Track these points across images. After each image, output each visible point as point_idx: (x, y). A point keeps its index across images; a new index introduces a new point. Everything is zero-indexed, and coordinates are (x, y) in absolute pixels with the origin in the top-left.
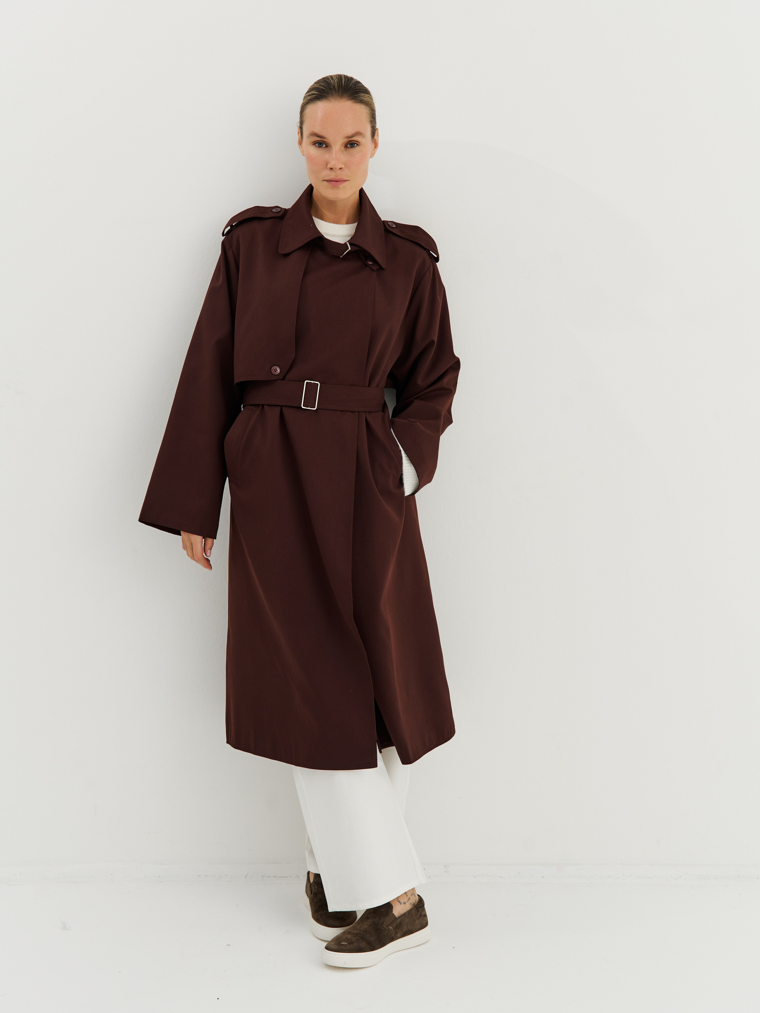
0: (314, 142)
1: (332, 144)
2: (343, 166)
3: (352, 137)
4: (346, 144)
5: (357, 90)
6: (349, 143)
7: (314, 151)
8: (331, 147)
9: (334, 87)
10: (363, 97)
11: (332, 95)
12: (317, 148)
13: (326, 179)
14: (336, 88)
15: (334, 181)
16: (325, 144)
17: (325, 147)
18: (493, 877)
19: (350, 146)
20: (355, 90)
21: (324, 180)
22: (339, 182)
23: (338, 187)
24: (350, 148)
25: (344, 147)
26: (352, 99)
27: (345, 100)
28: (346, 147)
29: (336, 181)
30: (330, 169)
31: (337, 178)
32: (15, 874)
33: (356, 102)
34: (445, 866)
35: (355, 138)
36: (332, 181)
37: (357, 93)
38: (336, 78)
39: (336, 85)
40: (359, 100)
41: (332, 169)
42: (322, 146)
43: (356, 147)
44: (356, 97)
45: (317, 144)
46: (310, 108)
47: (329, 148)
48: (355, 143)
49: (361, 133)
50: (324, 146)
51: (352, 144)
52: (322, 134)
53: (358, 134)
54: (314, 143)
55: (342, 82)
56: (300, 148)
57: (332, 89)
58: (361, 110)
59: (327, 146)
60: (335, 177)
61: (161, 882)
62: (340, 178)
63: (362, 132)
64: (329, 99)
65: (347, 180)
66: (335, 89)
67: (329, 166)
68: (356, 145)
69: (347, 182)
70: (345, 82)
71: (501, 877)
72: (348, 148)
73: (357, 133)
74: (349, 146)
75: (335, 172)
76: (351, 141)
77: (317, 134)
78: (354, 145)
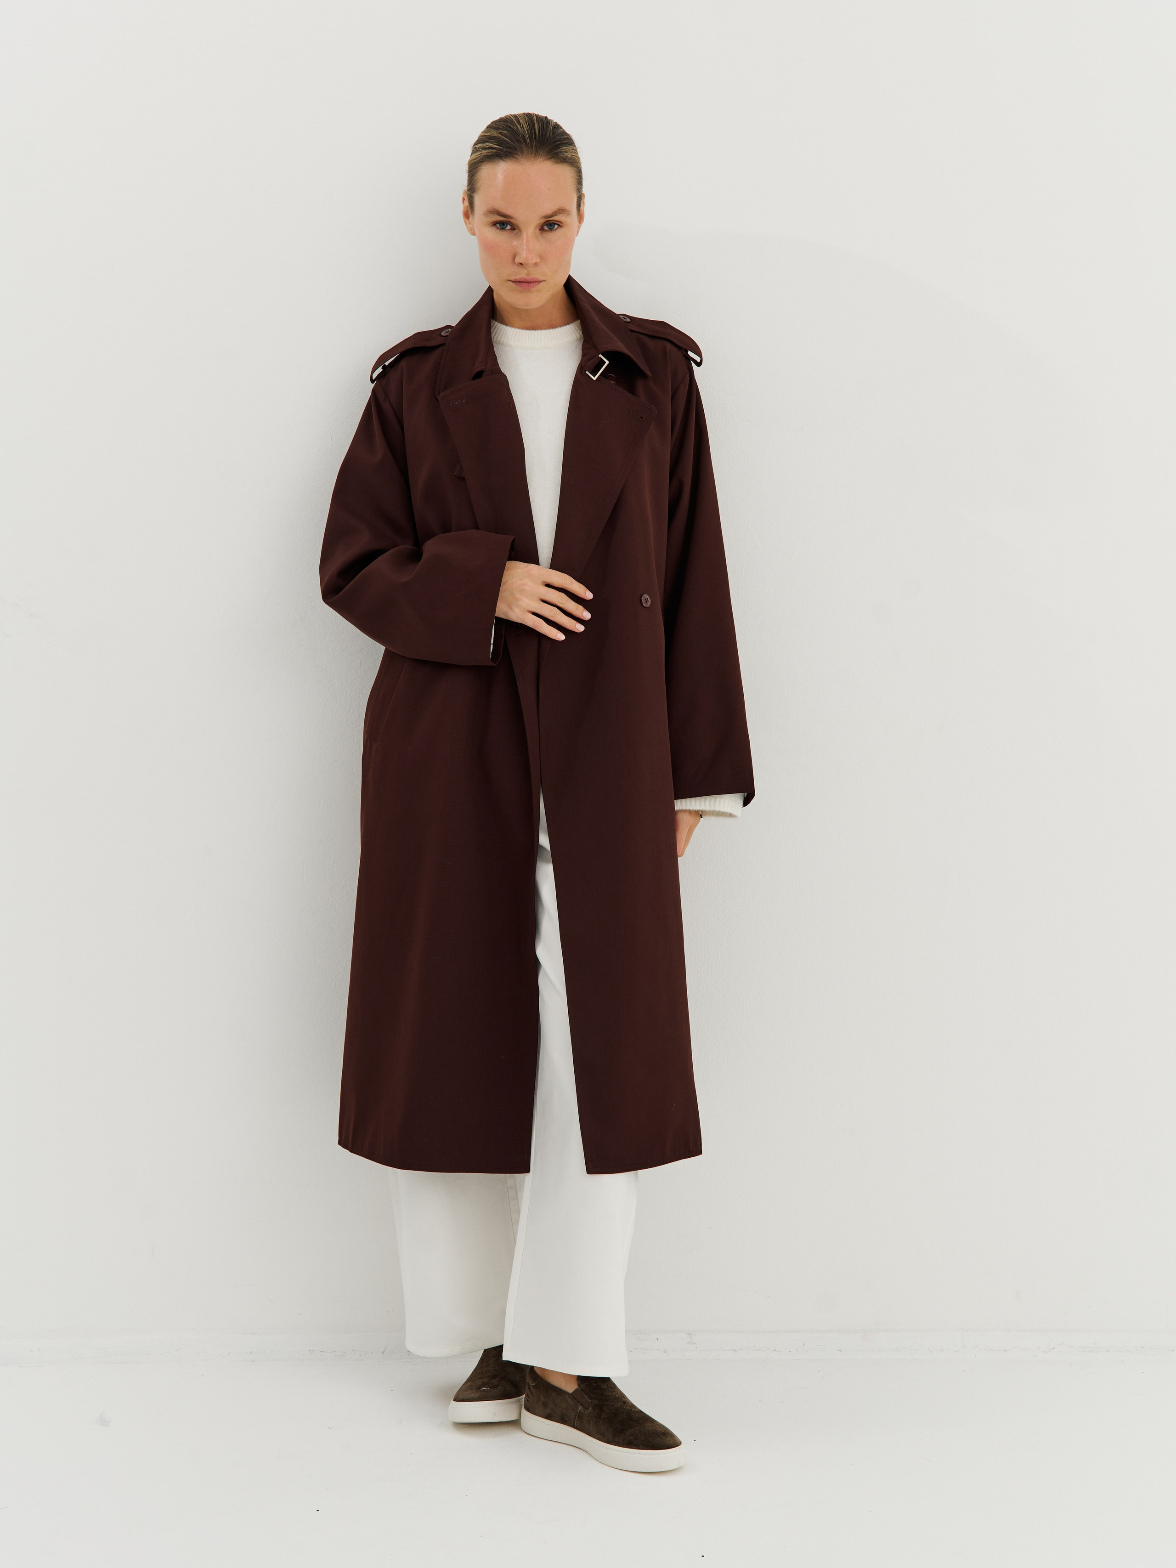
0: (494, 222)
1: (522, 227)
2: (538, 260)
3: (552, 216)
4: (541, 226)
5: (557, 141)
6: (547, 223)
7: (493, 234)
8: (520, 230)
9: (524, 139)
10: (566, 152)
11: (522, 151)
12: (498, 230)
13: (513, 278)
14: (528, 140)
15: (524, 282)
16: (510, 225)
17: (510, 229)
18: (763, 1351)
19: (548, 228)
20: (554, 142)
21: (509, 280)
22: (532, 284)
23: (529, 291)
24: (548, 231)
25: (540, 230)
26: (551, 158)
27: (542, 160)
28: (542, 229)
29: (527, 282)
30: (519, 264)
31: (529, 278)
32: (31, 1351)
33: (557, 163)
34: (689, 1334)
35: (556, 218)
36: (522, 282)
37: (558, 147)
38: (525, 122)
39: (527, 136)
40: (561, 158)
41: (522, 264)
42: (506, 227)
43: (556, 229)
44: (557, 153)
45: (498, 225)
46: (486, 171)
47: (517, 231)
48: (555, 224)
49: (565, 210)
50: (509, 227)
51: (550, 225)
52: (508, 212)
53: (561, 211)
54: (494, 224)
55: (535, 129)
56: (466, 223)
57: (522, 143)
58: (564, 172)
59: (514, 228)
60: (526, 277)
61: (253, 1361)
62: (534, 278)
63: (566, 208)
64: (517, 159)
65: (542, 281)
66: (525, 142)
67: (517, 260)
68: (556, 226)
69: (542, 284)
70: (539, 128)
71: (775, 1351)
72: (546, 231)
73: (559, 210)
74: (546, 228)
75: (526, 268)
76: (551, 221)
77: (499, 212)
78: (553, 226)
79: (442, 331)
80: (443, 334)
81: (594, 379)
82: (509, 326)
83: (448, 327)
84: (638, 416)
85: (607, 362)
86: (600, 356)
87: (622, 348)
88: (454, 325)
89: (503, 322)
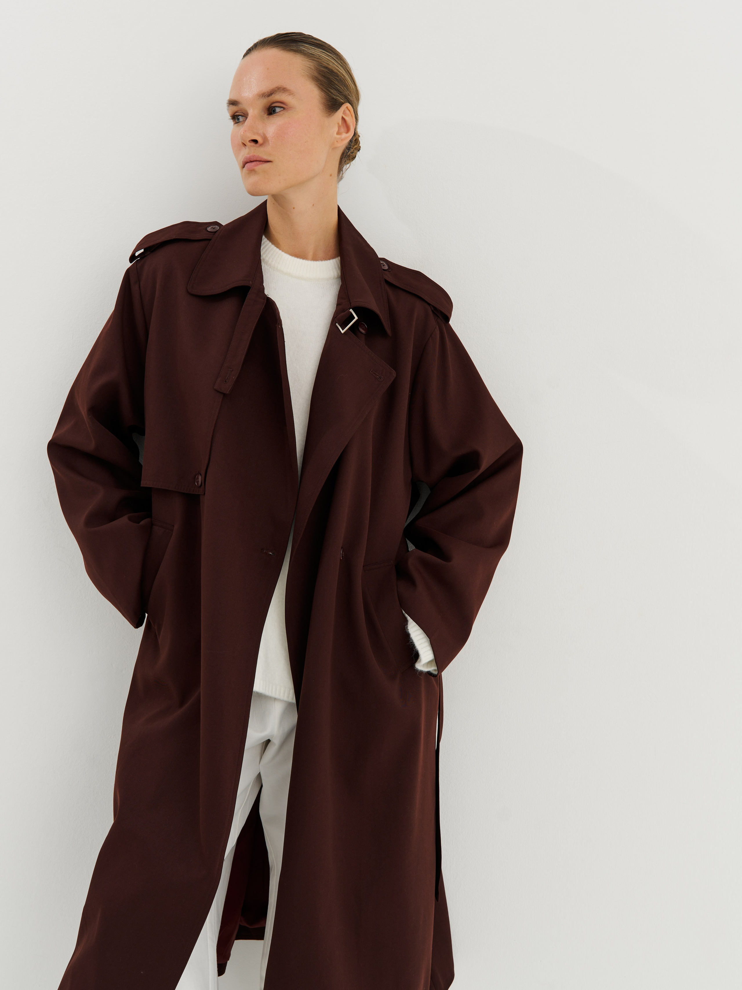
4: (268, 108)
29: (251, 161)
30: (244, 146)
49: (286, 89)
53: (281, 89)
63: (287, 87)
65: (267, 161)
73: (278, 88)
79: (209, 226)
80: (209, 229)
81: (343, 332)
82: (274, 245)
83: (216, 223)
84: (377, 375)
85: (356, 318)
86: (351, 310)
87: (373, 306)
88: (224, 224)
89: (270, 238)
